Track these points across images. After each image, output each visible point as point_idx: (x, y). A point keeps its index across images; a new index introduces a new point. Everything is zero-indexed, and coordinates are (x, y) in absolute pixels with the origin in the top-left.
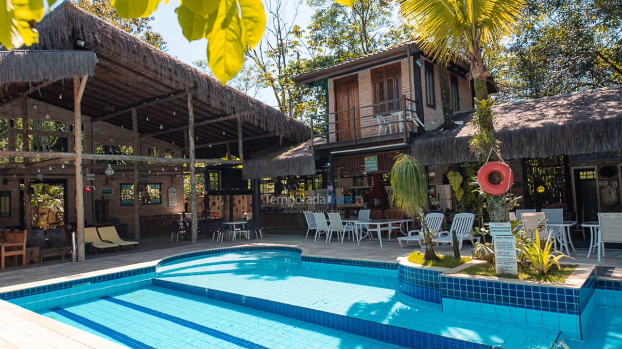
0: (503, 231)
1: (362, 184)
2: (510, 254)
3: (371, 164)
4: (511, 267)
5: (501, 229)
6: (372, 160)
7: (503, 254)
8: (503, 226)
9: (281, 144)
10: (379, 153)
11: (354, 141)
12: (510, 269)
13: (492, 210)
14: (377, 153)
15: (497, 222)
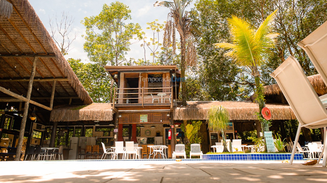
0: (269, 135)
1: (109, 135)
2: (272, 144)
3: (144, 118)
4: (273, 150)
5: (268, 134)
6: (145, 117)
7: (269, 144)
8: (269, 133)
9: (70, 104)
10: (149, 114)
11: (143, 104)
12: (272, 150)
13: (265, 127)
14: (148, 113)
15: (267, 131)
